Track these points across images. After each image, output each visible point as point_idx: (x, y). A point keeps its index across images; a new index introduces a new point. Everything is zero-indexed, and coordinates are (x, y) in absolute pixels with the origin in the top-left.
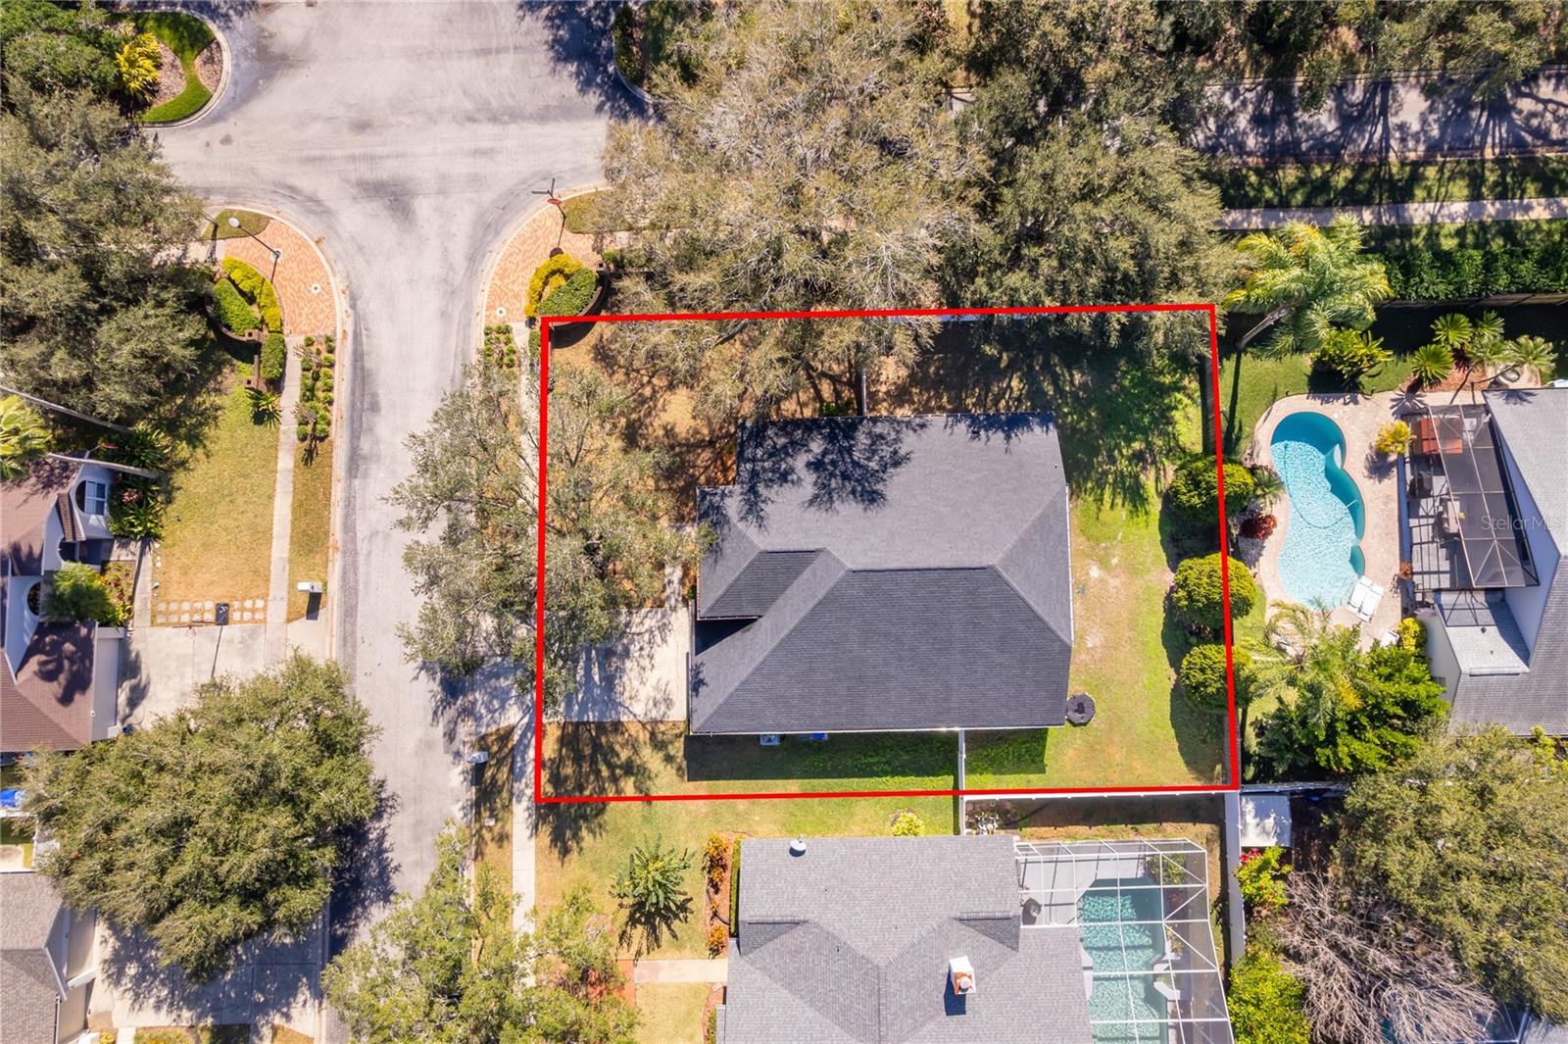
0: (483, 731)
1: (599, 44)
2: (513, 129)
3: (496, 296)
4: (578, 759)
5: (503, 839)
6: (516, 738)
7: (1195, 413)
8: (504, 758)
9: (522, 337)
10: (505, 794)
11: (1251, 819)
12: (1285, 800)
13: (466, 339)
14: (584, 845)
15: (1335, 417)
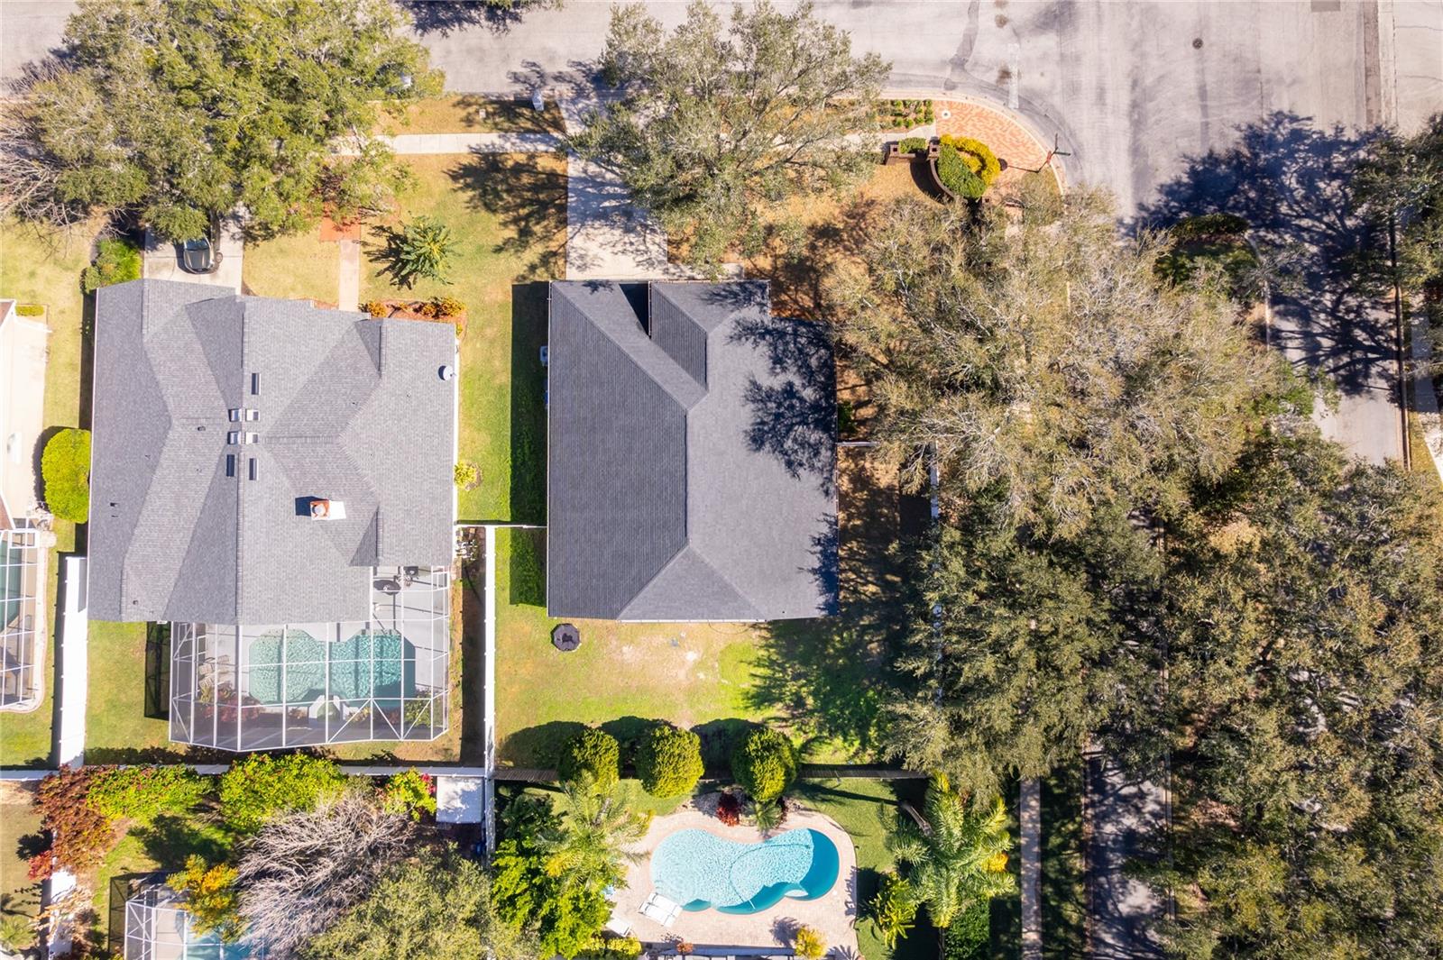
0: (563, 106)
1: (1210, 203)
2: (1126, 123)
3: (962, 110)
4: (535, 188)
5: (469, 122)
6: (556, 134)
7: (840, 759)
8: (538, 125)
9: (923, 133)
10: (506, 125)
11: (461, 786)
12: (476, 819)
13: (920, 83)
14: (460, 193)
15: (834, 892)
